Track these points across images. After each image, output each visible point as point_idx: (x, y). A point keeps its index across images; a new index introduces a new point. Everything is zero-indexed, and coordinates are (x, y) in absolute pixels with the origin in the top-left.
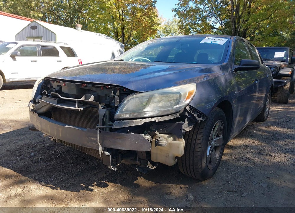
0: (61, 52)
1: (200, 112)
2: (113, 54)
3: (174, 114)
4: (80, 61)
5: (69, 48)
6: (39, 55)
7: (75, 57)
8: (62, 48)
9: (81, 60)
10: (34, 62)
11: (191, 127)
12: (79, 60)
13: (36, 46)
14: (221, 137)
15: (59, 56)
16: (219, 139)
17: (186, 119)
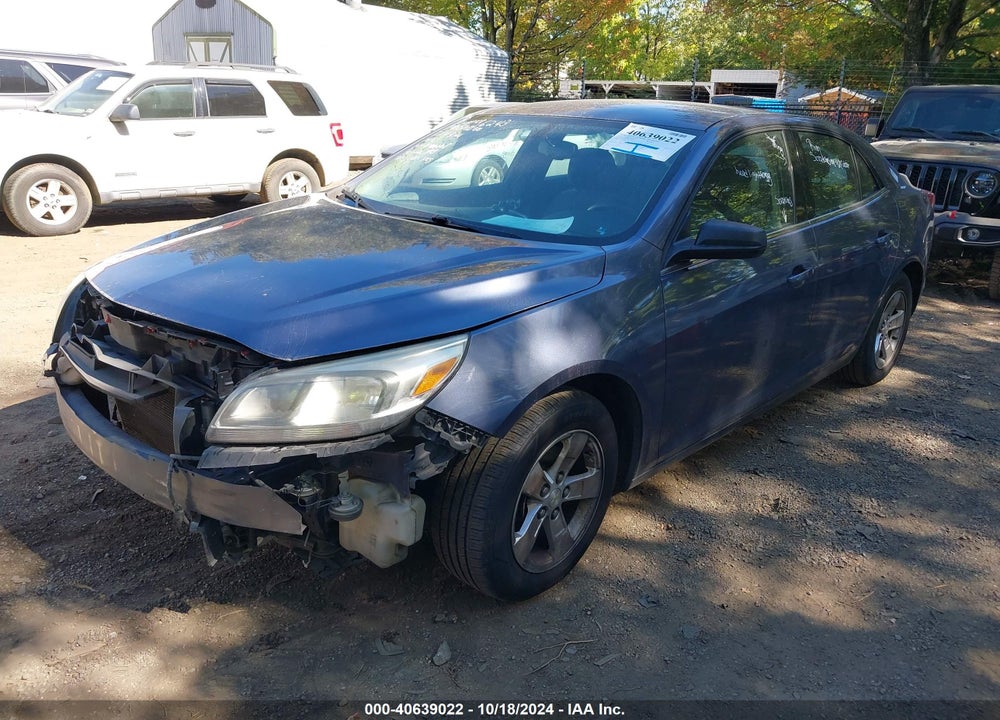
0: (272, 100)
1: (465, 424)
2: (461, 90)
3: (373, 437)
4: (335, 128)
5: (300, 84)
6: (203, 113)
7: (319, 115)
8: (275, 85)
9: (339, 124)
10: (185, 135)
11: (440, 465)
12: (332, 126)
13: (189, 82)
14: (591, 473)
15: (265, 114)
16: (583, 481)
17: (423, 444)
